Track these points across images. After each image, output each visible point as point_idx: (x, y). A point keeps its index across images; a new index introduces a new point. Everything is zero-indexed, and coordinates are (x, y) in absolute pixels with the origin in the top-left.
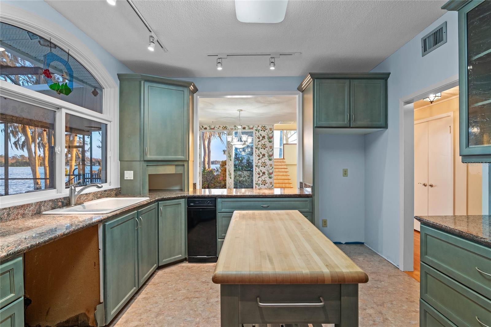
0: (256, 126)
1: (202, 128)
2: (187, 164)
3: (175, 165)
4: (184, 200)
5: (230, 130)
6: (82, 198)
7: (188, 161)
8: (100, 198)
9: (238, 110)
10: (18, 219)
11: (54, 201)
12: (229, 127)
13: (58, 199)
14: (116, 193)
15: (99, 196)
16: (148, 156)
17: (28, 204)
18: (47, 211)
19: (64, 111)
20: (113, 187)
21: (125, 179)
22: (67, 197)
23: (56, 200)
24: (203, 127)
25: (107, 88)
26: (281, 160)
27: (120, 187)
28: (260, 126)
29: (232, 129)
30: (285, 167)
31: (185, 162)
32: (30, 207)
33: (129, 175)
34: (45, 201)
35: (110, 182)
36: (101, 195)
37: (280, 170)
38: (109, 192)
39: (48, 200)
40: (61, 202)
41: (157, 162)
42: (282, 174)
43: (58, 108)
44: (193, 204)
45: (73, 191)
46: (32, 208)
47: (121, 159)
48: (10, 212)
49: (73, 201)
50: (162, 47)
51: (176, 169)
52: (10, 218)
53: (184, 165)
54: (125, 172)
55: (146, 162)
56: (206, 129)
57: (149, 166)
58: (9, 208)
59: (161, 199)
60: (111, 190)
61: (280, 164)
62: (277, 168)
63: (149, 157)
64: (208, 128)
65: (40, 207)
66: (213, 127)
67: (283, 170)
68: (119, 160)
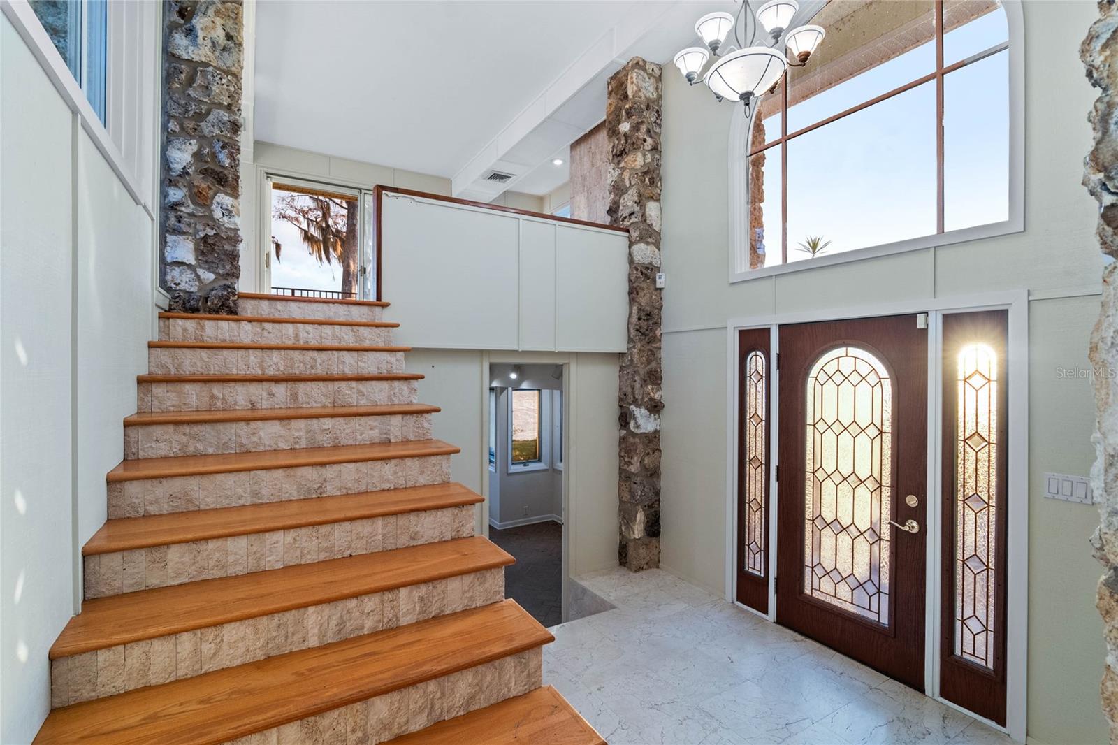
26: (357, 314)
30: (399, 365)
37: (352, 394)
42: (368, 430)
61: (347, 337)
62: (320, 371)
67: (379, 394)
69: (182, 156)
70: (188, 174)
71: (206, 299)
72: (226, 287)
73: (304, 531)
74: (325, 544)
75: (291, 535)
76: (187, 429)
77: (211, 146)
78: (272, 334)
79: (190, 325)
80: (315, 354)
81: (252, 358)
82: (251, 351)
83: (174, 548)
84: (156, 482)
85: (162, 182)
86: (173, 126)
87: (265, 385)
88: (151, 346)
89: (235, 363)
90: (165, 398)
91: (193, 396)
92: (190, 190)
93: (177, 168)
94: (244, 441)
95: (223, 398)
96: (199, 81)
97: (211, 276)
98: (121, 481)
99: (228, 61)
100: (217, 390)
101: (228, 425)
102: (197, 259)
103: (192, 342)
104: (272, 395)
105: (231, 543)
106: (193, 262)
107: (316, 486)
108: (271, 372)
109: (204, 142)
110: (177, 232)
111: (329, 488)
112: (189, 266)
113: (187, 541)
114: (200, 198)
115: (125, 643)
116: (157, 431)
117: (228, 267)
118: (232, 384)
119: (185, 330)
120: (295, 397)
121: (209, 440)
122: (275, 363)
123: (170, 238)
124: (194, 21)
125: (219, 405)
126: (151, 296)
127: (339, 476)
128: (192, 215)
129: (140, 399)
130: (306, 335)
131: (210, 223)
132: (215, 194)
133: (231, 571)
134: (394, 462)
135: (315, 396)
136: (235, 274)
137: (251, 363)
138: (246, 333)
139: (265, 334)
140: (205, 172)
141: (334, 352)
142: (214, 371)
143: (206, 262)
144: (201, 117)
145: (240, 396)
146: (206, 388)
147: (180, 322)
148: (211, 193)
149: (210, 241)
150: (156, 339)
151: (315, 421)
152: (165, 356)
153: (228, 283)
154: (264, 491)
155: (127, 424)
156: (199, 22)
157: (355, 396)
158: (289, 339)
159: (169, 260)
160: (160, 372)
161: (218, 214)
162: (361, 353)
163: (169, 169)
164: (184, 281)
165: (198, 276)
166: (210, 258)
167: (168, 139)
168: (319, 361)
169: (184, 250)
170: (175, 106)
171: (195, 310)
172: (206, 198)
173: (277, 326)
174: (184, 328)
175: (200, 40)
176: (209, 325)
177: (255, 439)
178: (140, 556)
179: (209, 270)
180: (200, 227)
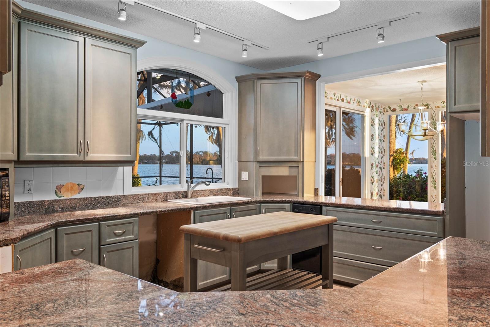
1: (389, 110)
2: (301, 165)
3: (289, 166)
4: (289, 204)
5: (434, 109)
6: (199, 193)
7: (303, 162)
8: (215, 195)
9: (418, 82)
10: (153, 202)
11: (177, 193)
12: (432, 105)
13: (180, 192)
14: (233, 192)
15: (215, 193)
16: (260, 157)
17: (159, 193)
18: (172, 199)
19: (185, 122)
20: (230, 186)
21: (242, 179)
22: (185, 191)
23: (178, 193)
24: (390, 108)
25: (226, 93)
27: (238, 187)
29: (438, 107)
31: (299, 163)
32: (160, 195)
33: (245, 176)
34: (170, 192)
35: (227, 181)
36: (217, 193)
38: (225, 191)
39: (172, 192)
40: (182, 194)
41: (269, 163)
43: (182, 121)
44: (297, 210)
45: (189, 186)
46: (162, 196)
47: (239, 160)
48: (149, 197)
49: (190, 195)
50: (261, 47)
51: (289, 171)
52: (149, 201)
53: (298, 166)
54: (242, 172)
55: (259, 163)
56: (394, 110)
57: (261, 167)
58: (149, 194)
59: (264, 201)
60: (229, 189)
63: (262, 158)
64: (398, 109)
65: (167, 196)
66: (405, 107)
68: (238, 161)
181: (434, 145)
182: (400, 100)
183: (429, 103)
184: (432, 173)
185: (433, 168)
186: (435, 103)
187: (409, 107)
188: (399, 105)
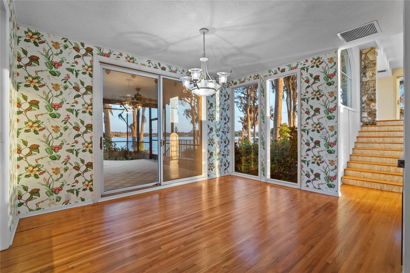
0: (303, 62)
1: (232, 84)
5: (263, 78)
24: (233, 82)
28: (310, 60)
29: (266, 76)
64: (238, 82)
66: (243, 80)
69: (365, 98)
70: (366, 101)
71: (370, 122)
72: (373, 120)
73: (378, 158)
74: (381, 160)
75: (376, 158)
76: (363, 144)
77: (370, 95)
78: (382, 129)
79: (366, 128)
80: (390, 132)
81: (377, 133)
82: (376, 132)
83: (360, 156)
84: (358, 150)
85: (361, 104)
86: (363, 94)
87: (378, 138)
88: (359, 132)
89: (373, 134)
90: (361, 140)
91: (365, 140)
92: (366, 104)
93: (364, 101)
94: (372, 146)
95: (370, 140)
96: (367, 84)
97: (371, 118)
98: (354, 149)
99: (373, 78)
100: (369, 139)
101: (369, 144)
102: (368, 116)
103: (367, 131)
104: (379, 140)
105: (367, 157)
106: (367, 116)
107: (383, 153)
108: (380, 136)
109: (369, 95)
110: (364, 112)
111: (385, 154)
112: (366, 117)
113: (361, 156)
114: (368, 105)
115: (354, 163)
116: (359, 144)
117: (374, 116)
118: (372, 138)
119: (365, 129)
120: (384, 140)
121: (367, 146)
122: (381, 134)
123: (363, 113)
124: (366, 74)
125: (369, 141)
126: (359, 123)
127: (387, 152)
128: (367, 108)
129: (357, 140)
130: (390, 128)
131: (370, 109)
132: (371, 103)
133: (367, 161)
134: (399, 151)
135: (388, 140)
136: (375, 117)
137: (377, 134)
138: (376, 128)
139: (381, 128)
140: (369, 100)
141: (395, 132)
142: (369, 136)
143: (370, 116)
144: (368, 90)
145: (373, 140)
146: (367, 138)
147: (364, 127)
148: (370, 103)
149: (370, 112)
150: (360, 131)
151: (385, 144)
152: (361, 133)
153: (374, 119)
154: (374, 153)
155: (355, 143)
156: (367, 74)
157: (398, 140)
158: (386, 129)
159: (363, 117)
160: (360, 136)
161: (371, 107)
162: (402, 132)
163: (362, 101)
164: (366, 120)
165: (368, 119)
166: (370, 115)
167: (362, 96)
168: (391, 133)
169: (365, 115)
170: (363, 90)
171: (367, 125)
172: (369, 104)
173: (384, 127)
174: (365, 128)
175: (367, 77)
176: (369, 128)
177: (374, 146)
178: (356, 157)
179: (370, 117)
180: (368, 110)
181: (263, 110)
182: (231, 71)
183: (259, 74)
184: (261, 135)
185: (262, 131)
186: (263, 73)
187: (245, 79)
188: (239, 79)
